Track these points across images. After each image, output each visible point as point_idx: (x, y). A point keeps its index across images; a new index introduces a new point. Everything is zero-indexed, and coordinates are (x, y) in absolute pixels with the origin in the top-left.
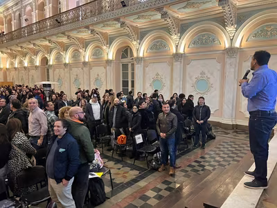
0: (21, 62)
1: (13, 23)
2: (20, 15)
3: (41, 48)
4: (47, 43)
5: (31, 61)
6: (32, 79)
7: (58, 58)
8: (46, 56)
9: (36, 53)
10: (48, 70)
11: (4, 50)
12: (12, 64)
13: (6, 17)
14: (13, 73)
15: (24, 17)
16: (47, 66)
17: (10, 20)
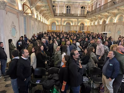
0: (94, 23)
1: (93, 7)
2: (97, 3)
3: (104, 16)
4: (107, 14)
5: (98, 22)
6: (98, 30)
7: (111, 20)
8: (105, 20)
9: (101, 19)
10: (105, 26)
11: (89, 19)
12: (91, 24)
13: (91, 5)
14: (91, 27)
15: (98, 3)
16: (105, 24)
17: (93, 5)
